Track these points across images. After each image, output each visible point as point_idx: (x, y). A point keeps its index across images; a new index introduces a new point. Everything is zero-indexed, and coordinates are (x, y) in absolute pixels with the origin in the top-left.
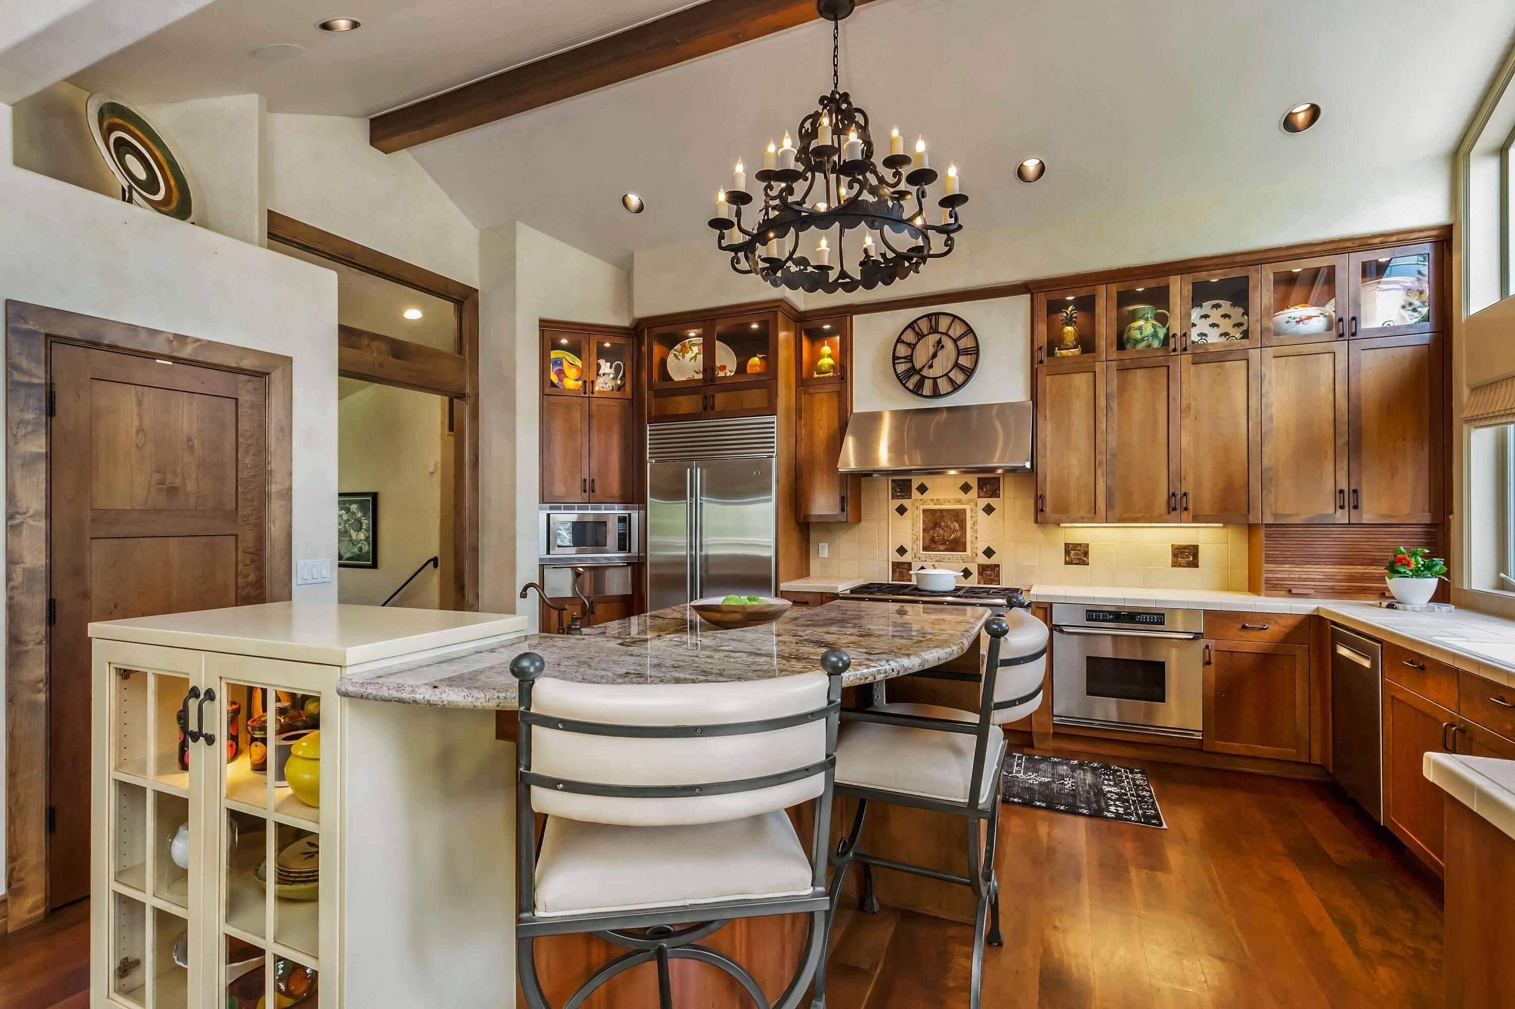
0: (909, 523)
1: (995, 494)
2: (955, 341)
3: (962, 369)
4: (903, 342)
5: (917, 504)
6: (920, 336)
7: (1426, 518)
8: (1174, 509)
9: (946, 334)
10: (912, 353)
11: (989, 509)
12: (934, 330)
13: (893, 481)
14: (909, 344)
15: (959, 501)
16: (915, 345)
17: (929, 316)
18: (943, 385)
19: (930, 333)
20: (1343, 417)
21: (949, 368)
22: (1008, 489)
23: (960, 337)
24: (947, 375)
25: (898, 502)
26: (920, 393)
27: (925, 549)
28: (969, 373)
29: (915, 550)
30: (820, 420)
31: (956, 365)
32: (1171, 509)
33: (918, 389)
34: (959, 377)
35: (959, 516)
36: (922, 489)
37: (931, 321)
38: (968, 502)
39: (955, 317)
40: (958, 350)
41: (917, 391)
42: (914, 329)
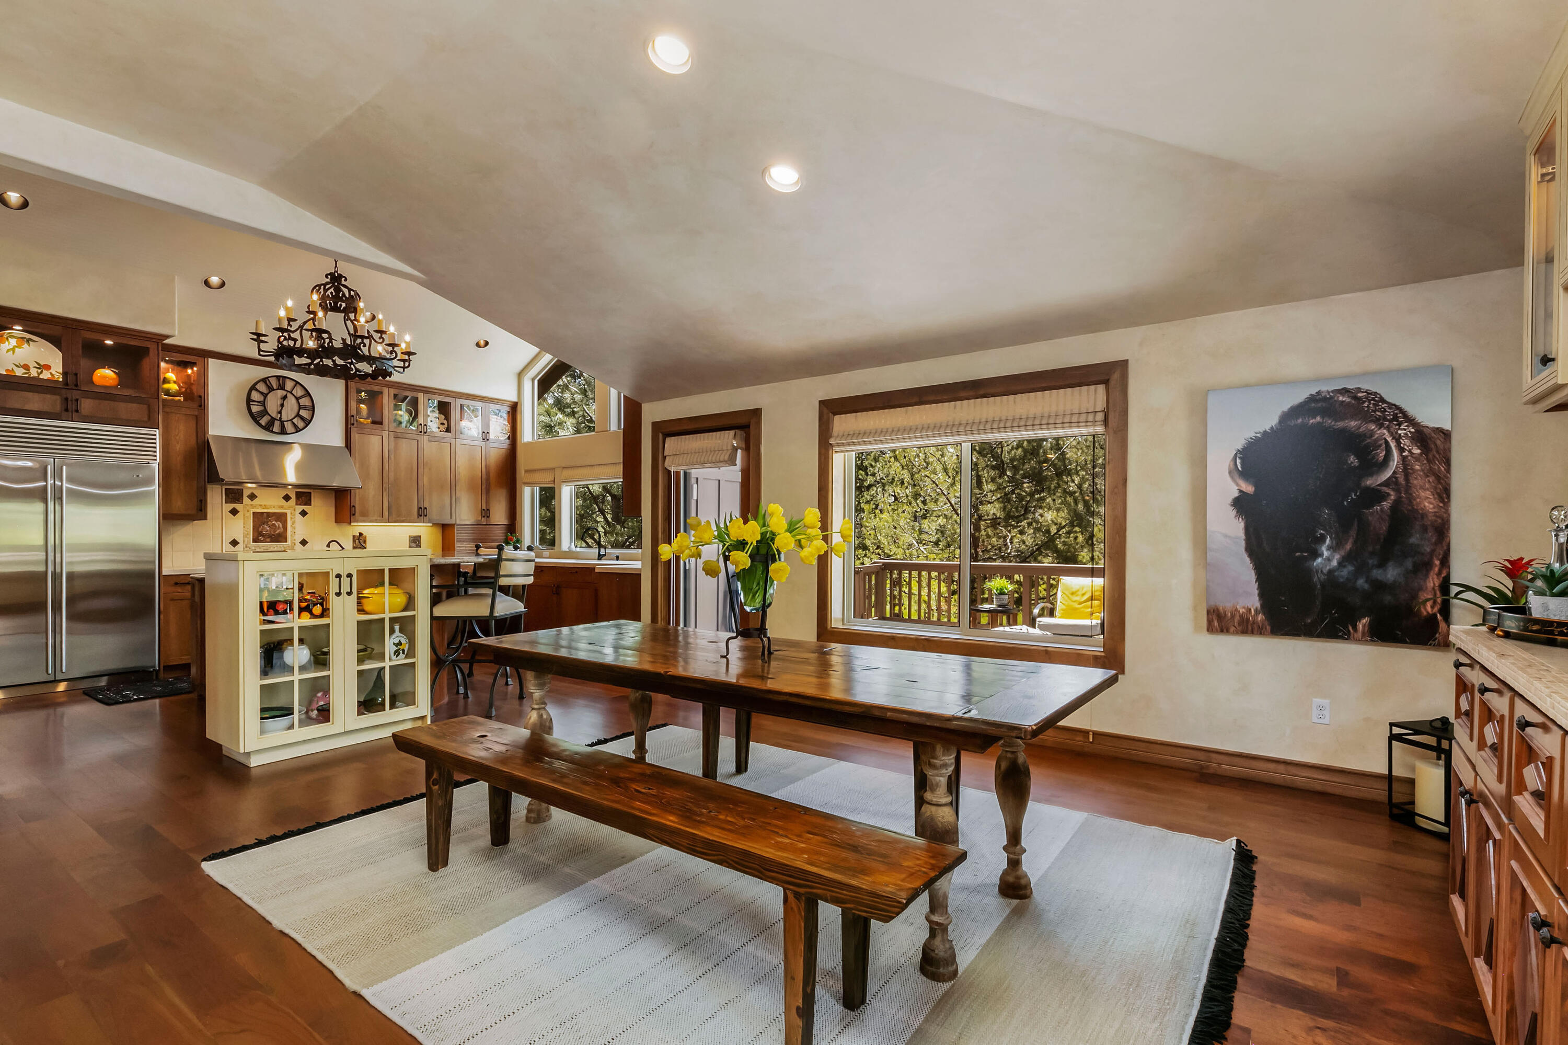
0: (241, 522)
1: (308, 503)
2: (297, 399)
3: (302, 418)
4: (257, 390)
5: (247, 508)
6: (271, 389)
7: (506, 522)
8: (421, 516)
9: (291, 393)
10: (265, 399)
11: (304, 513)
12: (282, 387)
13: (226, 489)
14: (262, 393)
15: (282, 507)
16: (267, 395)
17: (278, 377)
18: (289, 427)
19: (278, 389)
20: (484, 476)
21: (293, 416)
22: (316, 500)
23: (301, 397)
24: (291, 420)
25: (231, 506)
26: (271, 429)
27: (254, 541)
28: (307, 422)
29: (246, 542)
30: (177, 436)
31: (298, 415)
32: (419, 515)
33: (270, 426)
34: (301, 424)
35: (282, 517)
36: (252, 497)
37: (279, 381)
38: (289, 508)
39: (297, 382)
40: (299, 405)
41: (268, 428)
42: (266, 383)
